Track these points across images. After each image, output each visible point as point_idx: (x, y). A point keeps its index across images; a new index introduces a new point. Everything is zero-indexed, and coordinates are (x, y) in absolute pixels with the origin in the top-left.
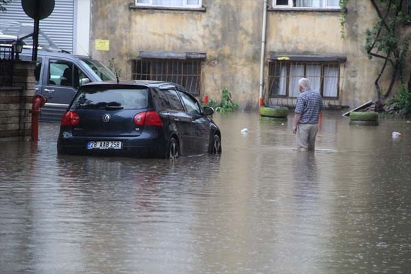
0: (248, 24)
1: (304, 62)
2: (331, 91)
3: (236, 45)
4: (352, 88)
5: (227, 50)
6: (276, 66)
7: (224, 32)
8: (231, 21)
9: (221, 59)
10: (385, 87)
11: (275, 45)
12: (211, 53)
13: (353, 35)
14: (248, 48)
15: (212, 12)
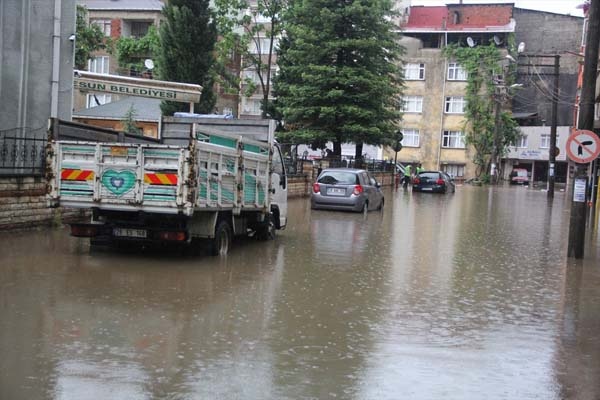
0: (434, 152)
1: (452, 165)
2: (461, 174)
3: (430, 159)
4: (467, 173)
5: (426, 160)
6: (442, 166)
7: (426, 155)
8: (428, 151)
9: (425, 162)
10: (478, 173)
11: (443, 159)
12: (421, 162)
13: (468, 157)
14: (434, 160)
15: (422, 148)
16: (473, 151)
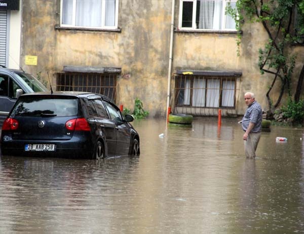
0: (158, 43)
2: (228, 101)
3: (147, 61)
5: (139, 65)
6: (181, 80)
7: (137, 50)
8: (143, 40)
9: (134, 73)
10: (275, 98)
11: (180, 61)
12: (125, 68)
13: (248, 54)
14: (157, 65)
15: (127, 32)
16: (260, 39)
